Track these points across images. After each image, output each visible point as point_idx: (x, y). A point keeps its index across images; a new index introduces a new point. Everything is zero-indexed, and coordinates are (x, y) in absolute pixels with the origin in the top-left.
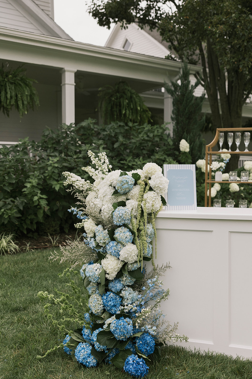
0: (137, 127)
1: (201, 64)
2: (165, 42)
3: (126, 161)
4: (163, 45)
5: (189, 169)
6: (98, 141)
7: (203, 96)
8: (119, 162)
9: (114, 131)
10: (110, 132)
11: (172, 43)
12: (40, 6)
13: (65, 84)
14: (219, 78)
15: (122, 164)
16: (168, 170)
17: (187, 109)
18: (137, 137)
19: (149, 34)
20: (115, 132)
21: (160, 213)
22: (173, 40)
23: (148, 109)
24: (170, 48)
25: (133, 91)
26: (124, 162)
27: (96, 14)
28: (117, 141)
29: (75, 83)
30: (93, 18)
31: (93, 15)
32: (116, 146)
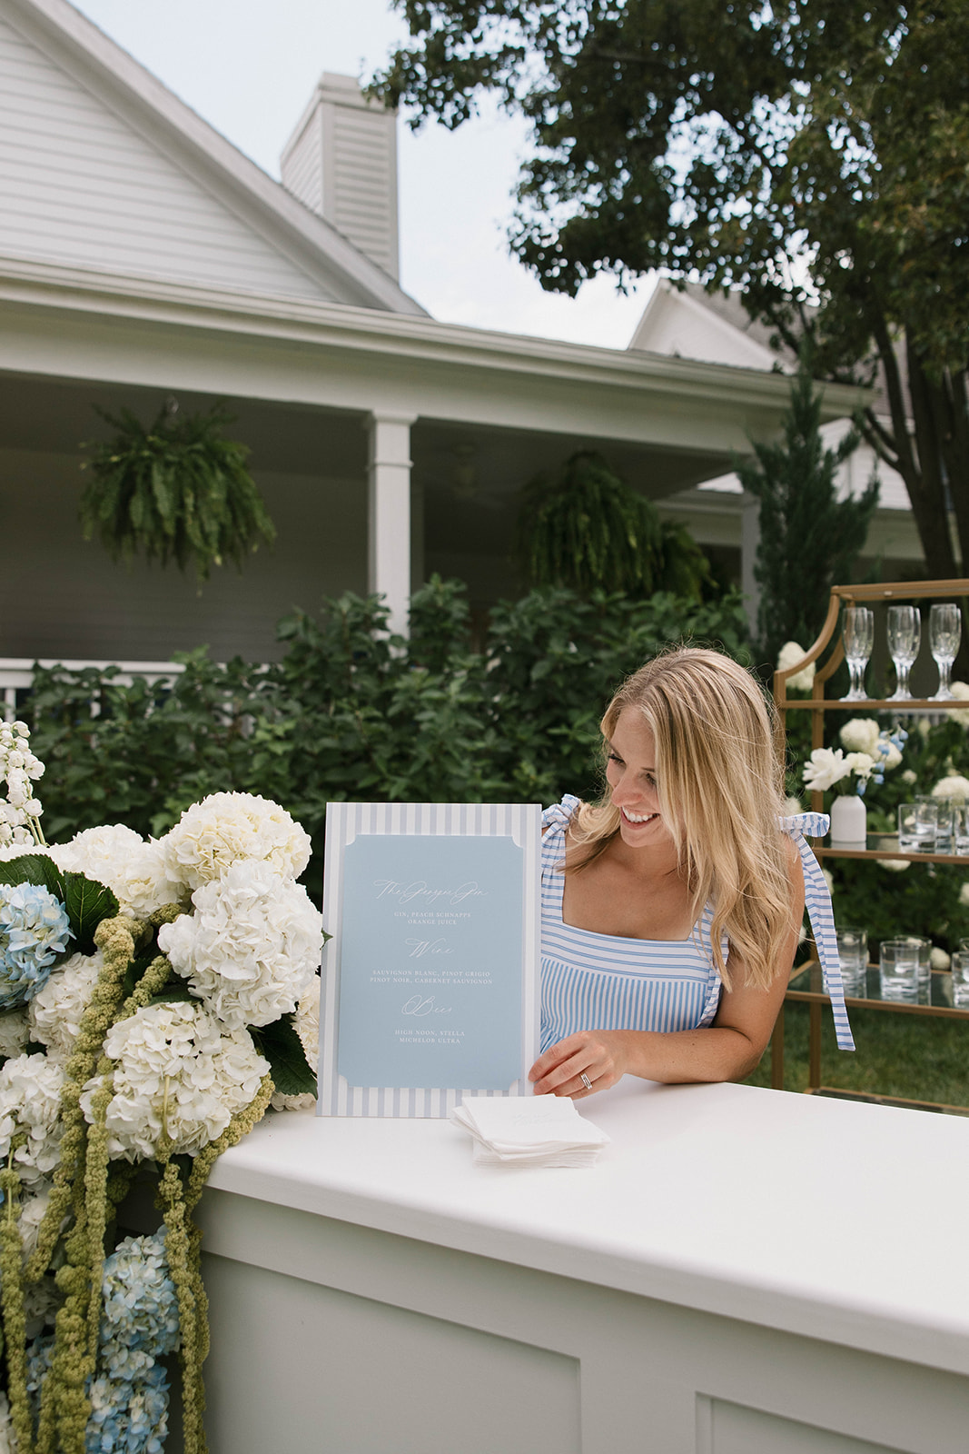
0: (624, 605)
1: (885, 393)
2: (758, 326)
3: (570, 726)
4: (753, 337)
5: (501, 833)
6: (464, 658)
7: (872, 489)
8: (542, 732)
9: (532, 622)
10: (521, 624)
11: (783, 329)
12: (353, 241)
13: (374, 466)
14: (949, 436)
15: (554, 738)
16: (350, 841)
17: (810, 536)
18: (622, 642)
19: (702, 302)
20: (534, 627)
21: (231, 1156)
22: (783, 317)
23: (699, 551)
24: (774, 345)
25: (614, 482)
26: (563, 730)
27: (532, 254)
28: (544, 656)
29: (412, 458)
30: (522, 267)
31: (524, 259)
32: (537, 673)
